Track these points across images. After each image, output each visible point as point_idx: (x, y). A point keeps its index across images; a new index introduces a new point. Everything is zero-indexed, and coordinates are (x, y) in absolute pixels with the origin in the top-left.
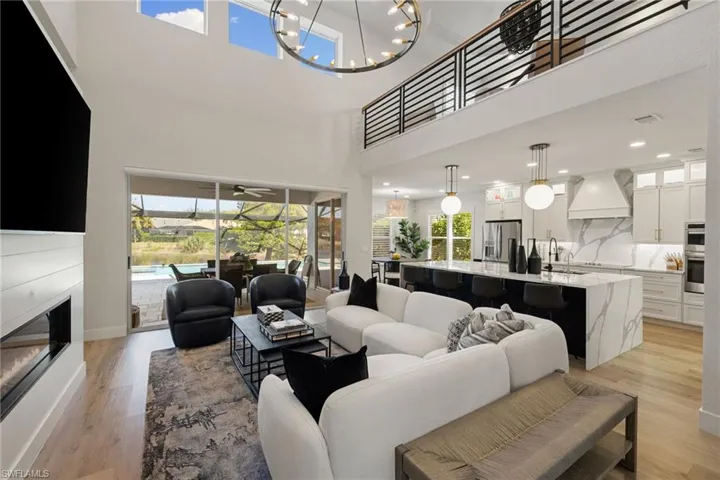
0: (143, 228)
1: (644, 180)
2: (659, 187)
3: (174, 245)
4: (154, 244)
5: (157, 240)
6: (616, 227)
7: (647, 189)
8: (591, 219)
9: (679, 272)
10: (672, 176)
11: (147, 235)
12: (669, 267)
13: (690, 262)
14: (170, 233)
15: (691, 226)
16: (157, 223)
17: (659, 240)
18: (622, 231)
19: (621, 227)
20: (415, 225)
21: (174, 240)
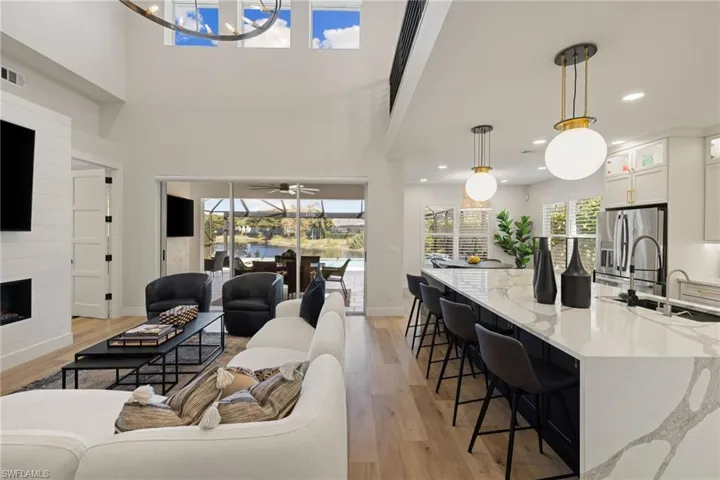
0: (326, 227)
3: (345, 241)
4: (332, 241)
5: (335, 237)
11: (329, 232)
14: (345, 231)
16: (336, 222)
20: (525, 219)
21: (345, 237)
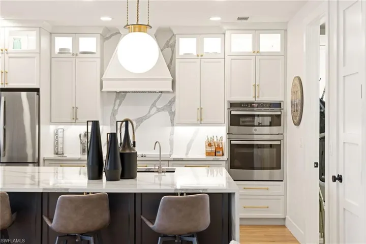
1: (186, 46)
2: (200, 56)
6: (154, 105)
7: (187, 56)
8: (126, 92)
9: (221, 158)
10: (212, 45)
12: (208, 154)
13: (232, 147)
15: (233, 105)
17: (200, 121)
18: (159, 110)
19: (160, 105)
